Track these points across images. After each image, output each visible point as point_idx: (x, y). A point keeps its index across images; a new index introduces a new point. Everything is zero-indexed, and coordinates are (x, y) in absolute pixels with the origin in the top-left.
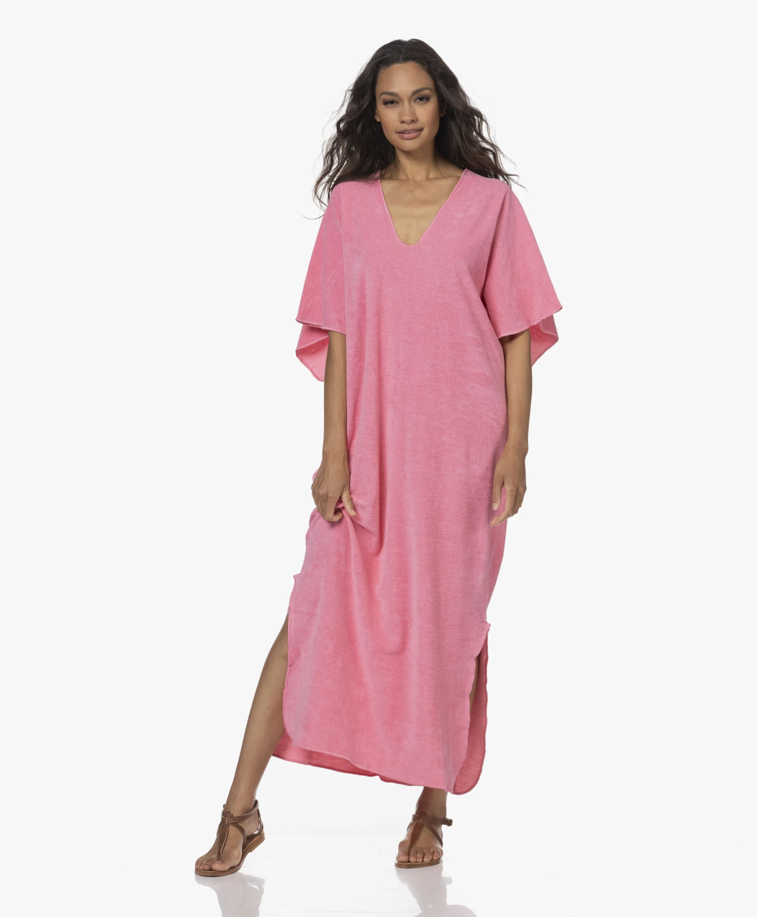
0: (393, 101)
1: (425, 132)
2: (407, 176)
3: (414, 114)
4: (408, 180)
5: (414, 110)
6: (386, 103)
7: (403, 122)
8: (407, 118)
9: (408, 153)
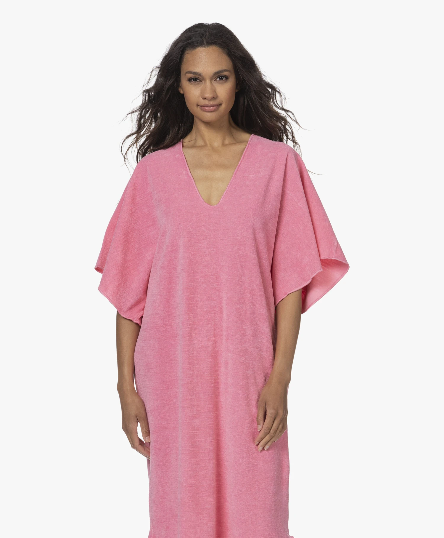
0: (196, 79)
1: (223, 106)
2: (205, 142)
3: (215, 91)
4: (205, 145)
5: (215, 87)
6: (190, 80)
7: (204, 98)
8: (208, 95)
9: (208, 124)
